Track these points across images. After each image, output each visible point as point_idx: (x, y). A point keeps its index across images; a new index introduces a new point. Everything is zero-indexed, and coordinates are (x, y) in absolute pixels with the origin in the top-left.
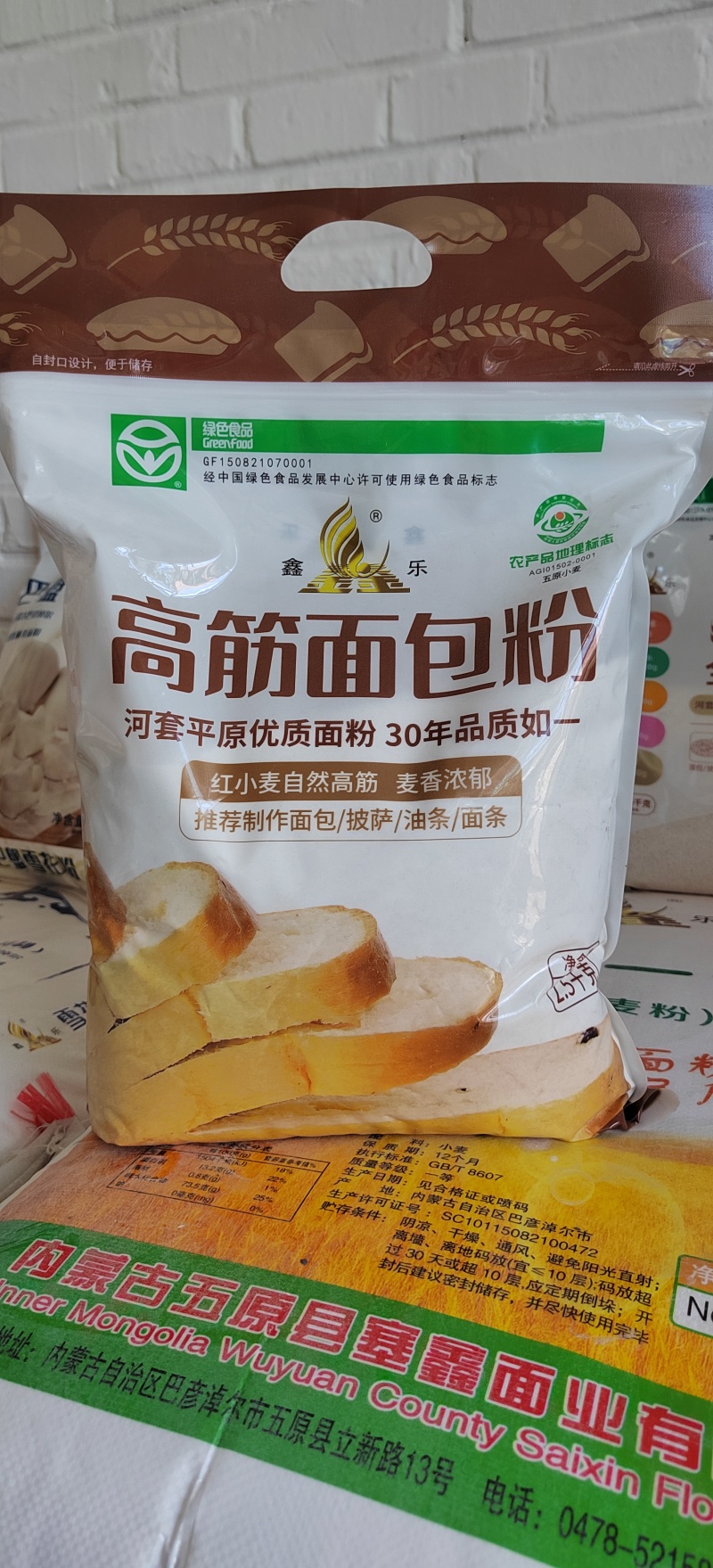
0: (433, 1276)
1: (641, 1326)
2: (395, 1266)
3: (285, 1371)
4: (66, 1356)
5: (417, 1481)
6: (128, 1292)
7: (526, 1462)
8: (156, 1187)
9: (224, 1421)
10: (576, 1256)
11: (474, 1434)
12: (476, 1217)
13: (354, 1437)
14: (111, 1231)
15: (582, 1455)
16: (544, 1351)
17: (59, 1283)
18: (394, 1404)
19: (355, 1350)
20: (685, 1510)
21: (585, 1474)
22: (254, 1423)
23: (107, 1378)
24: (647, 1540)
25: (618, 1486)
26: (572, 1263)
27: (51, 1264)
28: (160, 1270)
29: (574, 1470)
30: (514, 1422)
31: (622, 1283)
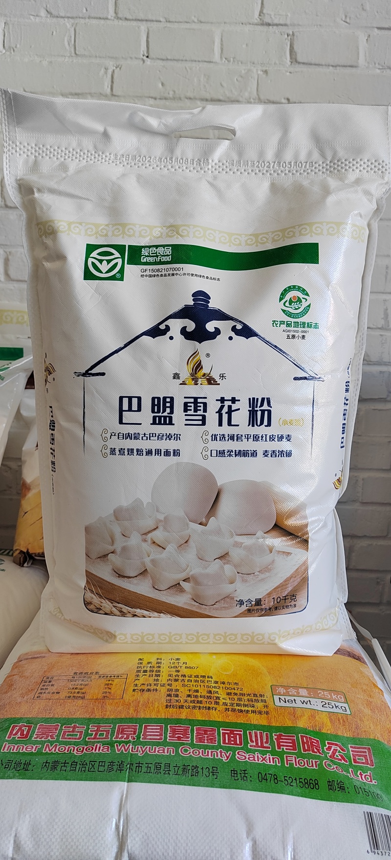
0: (187, 707)
1: (265, 710)
2: (171, 707)
3: (145, 750)
4: (50, 765)
5: (207, 777)
6: (66, 737)
7: (241, 761)
8: (56, 696)
9: (127, 773)
10: (236, 691)
11: (221, 757)
12: (195, 684)
13: (179, 767)
14: (45, 716)
15: (259, 755)
16: (236, 725)
17: (33, 739)
18: (190, 753)
19: (168, 738)
20: (296, 765)
21: (262, 761)
22: (140, 771)
23: (72, 769)
24: (287, 777)
25: (273, 763)
26: (236, 694)
27: (25, 733)
28: (75, 727)
29: (258, 761)
30: (234, 750)
31: (255, 698)
